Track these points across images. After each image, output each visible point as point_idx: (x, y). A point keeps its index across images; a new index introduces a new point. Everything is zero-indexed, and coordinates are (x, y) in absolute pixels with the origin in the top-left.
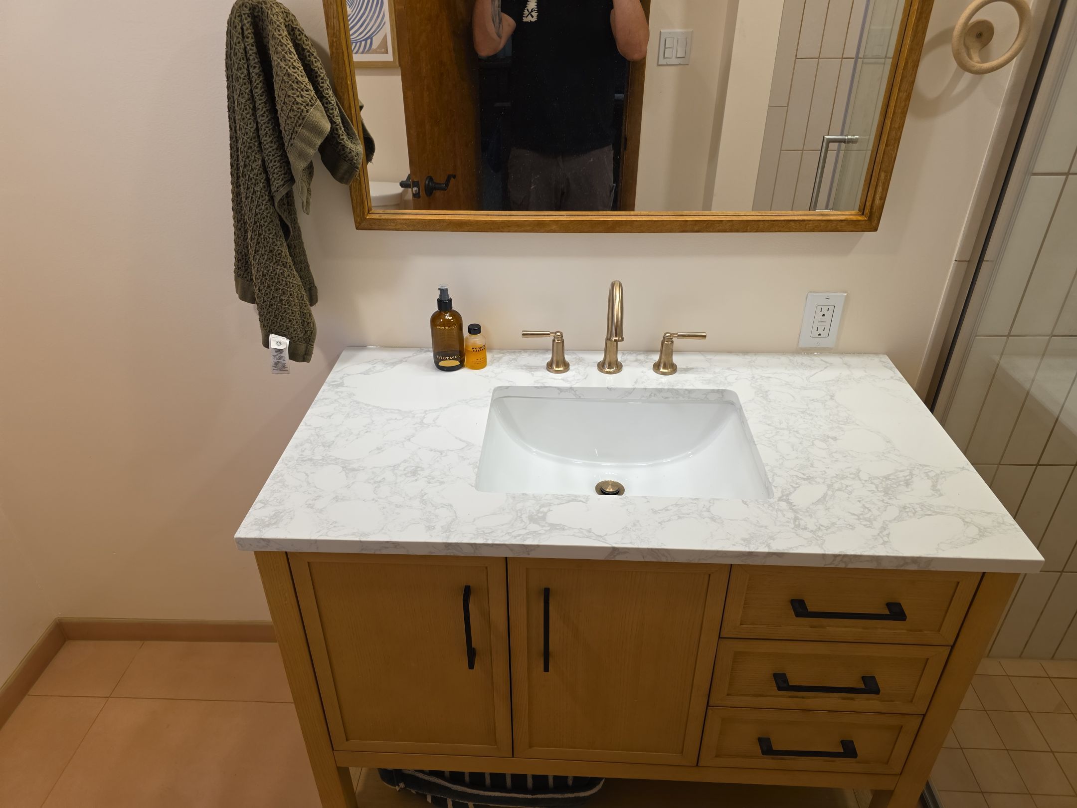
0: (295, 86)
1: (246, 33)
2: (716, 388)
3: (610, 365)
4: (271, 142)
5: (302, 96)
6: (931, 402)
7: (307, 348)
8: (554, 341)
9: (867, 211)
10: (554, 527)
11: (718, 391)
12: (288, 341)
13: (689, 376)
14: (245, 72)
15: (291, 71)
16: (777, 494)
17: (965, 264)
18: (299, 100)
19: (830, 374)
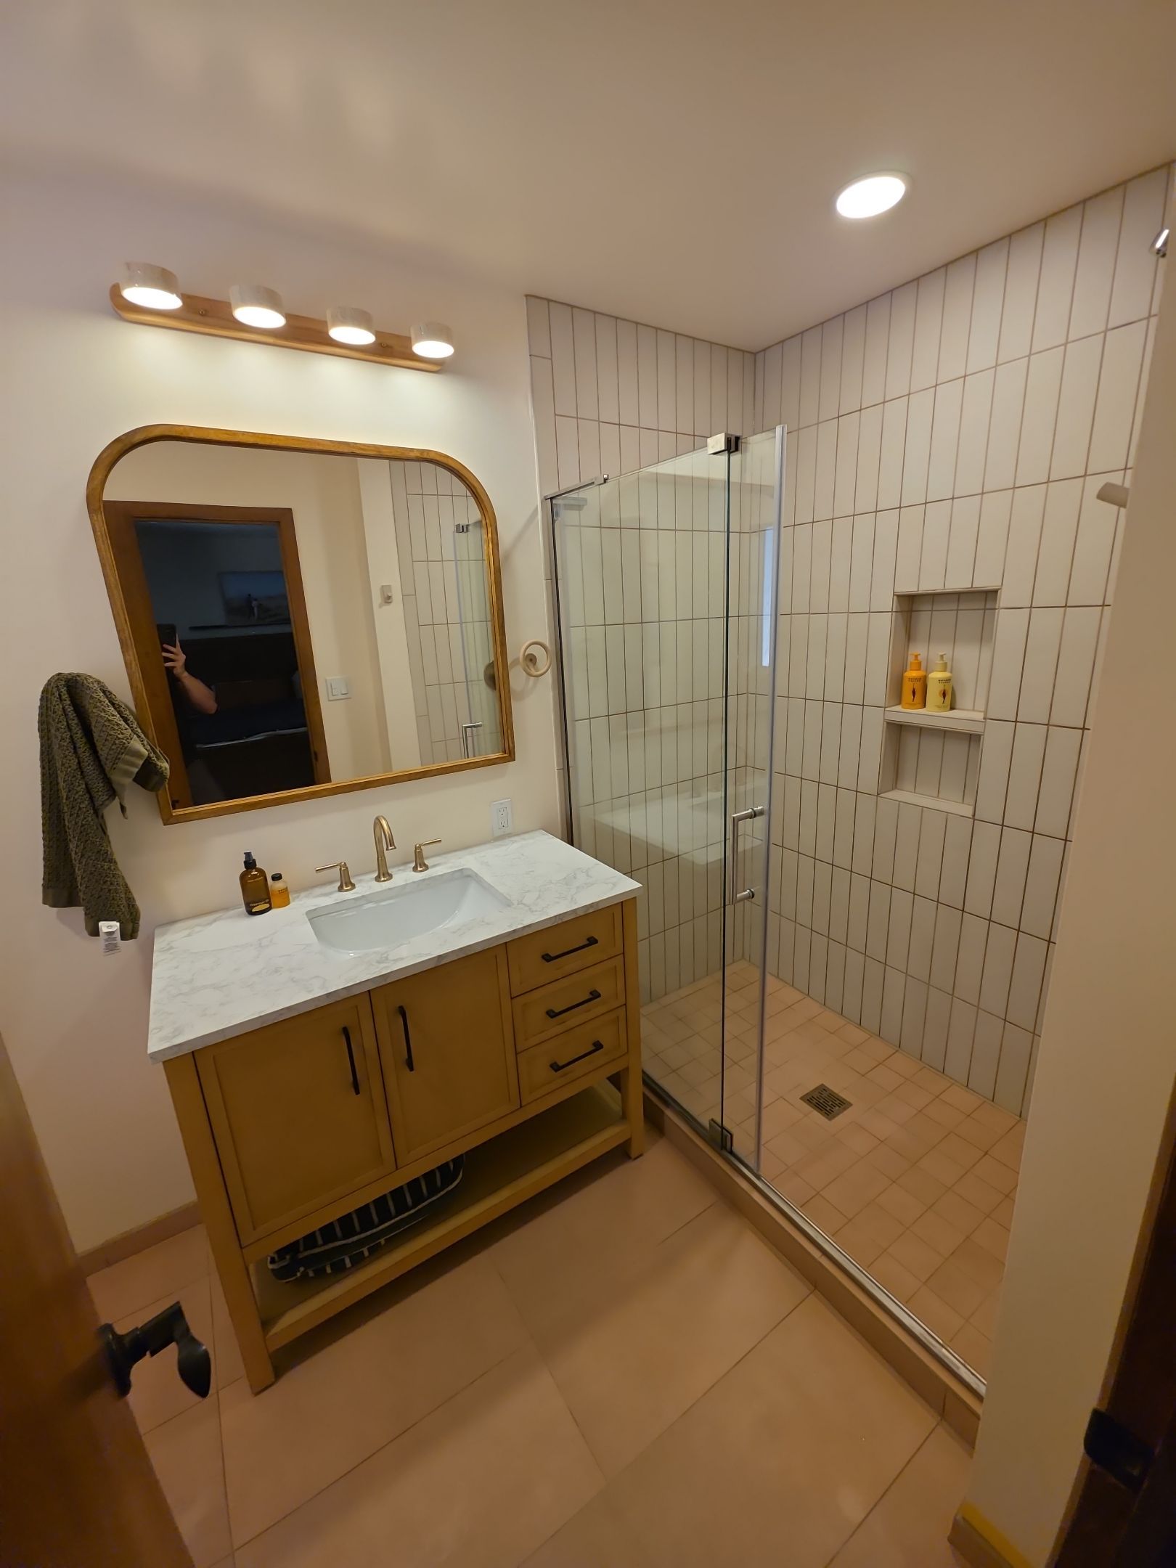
0: (116, 727)
1: (64, 697)
2: (456, 869)
3: (383, 874)
4: (94, 770)
5: (122, 734)
6: (571, 842)
7: (133, 927)
8: (340, 869)
9: (507, 751)
10: (396, 961)
11: (459, 870)
12: (118, 924)
13: (437, 868)
14: (65, 723)
15: (111, 718)
16: (515, 903)
17: (561, 771)
18: (120, 736)
19: (515, 846)
